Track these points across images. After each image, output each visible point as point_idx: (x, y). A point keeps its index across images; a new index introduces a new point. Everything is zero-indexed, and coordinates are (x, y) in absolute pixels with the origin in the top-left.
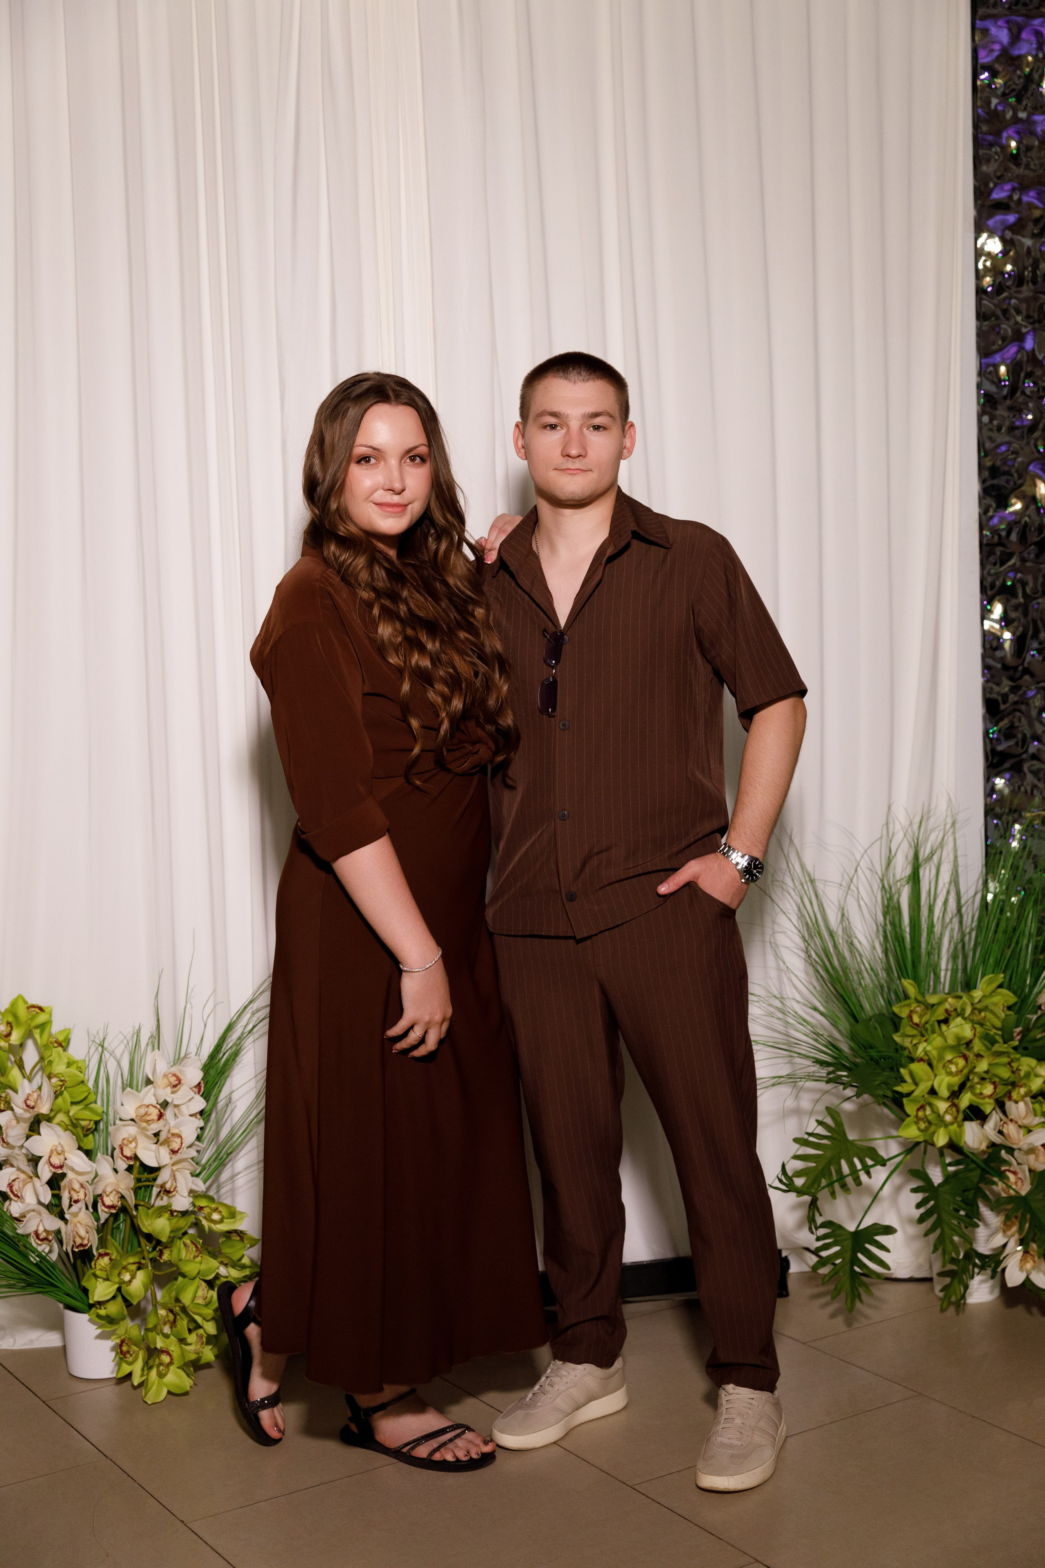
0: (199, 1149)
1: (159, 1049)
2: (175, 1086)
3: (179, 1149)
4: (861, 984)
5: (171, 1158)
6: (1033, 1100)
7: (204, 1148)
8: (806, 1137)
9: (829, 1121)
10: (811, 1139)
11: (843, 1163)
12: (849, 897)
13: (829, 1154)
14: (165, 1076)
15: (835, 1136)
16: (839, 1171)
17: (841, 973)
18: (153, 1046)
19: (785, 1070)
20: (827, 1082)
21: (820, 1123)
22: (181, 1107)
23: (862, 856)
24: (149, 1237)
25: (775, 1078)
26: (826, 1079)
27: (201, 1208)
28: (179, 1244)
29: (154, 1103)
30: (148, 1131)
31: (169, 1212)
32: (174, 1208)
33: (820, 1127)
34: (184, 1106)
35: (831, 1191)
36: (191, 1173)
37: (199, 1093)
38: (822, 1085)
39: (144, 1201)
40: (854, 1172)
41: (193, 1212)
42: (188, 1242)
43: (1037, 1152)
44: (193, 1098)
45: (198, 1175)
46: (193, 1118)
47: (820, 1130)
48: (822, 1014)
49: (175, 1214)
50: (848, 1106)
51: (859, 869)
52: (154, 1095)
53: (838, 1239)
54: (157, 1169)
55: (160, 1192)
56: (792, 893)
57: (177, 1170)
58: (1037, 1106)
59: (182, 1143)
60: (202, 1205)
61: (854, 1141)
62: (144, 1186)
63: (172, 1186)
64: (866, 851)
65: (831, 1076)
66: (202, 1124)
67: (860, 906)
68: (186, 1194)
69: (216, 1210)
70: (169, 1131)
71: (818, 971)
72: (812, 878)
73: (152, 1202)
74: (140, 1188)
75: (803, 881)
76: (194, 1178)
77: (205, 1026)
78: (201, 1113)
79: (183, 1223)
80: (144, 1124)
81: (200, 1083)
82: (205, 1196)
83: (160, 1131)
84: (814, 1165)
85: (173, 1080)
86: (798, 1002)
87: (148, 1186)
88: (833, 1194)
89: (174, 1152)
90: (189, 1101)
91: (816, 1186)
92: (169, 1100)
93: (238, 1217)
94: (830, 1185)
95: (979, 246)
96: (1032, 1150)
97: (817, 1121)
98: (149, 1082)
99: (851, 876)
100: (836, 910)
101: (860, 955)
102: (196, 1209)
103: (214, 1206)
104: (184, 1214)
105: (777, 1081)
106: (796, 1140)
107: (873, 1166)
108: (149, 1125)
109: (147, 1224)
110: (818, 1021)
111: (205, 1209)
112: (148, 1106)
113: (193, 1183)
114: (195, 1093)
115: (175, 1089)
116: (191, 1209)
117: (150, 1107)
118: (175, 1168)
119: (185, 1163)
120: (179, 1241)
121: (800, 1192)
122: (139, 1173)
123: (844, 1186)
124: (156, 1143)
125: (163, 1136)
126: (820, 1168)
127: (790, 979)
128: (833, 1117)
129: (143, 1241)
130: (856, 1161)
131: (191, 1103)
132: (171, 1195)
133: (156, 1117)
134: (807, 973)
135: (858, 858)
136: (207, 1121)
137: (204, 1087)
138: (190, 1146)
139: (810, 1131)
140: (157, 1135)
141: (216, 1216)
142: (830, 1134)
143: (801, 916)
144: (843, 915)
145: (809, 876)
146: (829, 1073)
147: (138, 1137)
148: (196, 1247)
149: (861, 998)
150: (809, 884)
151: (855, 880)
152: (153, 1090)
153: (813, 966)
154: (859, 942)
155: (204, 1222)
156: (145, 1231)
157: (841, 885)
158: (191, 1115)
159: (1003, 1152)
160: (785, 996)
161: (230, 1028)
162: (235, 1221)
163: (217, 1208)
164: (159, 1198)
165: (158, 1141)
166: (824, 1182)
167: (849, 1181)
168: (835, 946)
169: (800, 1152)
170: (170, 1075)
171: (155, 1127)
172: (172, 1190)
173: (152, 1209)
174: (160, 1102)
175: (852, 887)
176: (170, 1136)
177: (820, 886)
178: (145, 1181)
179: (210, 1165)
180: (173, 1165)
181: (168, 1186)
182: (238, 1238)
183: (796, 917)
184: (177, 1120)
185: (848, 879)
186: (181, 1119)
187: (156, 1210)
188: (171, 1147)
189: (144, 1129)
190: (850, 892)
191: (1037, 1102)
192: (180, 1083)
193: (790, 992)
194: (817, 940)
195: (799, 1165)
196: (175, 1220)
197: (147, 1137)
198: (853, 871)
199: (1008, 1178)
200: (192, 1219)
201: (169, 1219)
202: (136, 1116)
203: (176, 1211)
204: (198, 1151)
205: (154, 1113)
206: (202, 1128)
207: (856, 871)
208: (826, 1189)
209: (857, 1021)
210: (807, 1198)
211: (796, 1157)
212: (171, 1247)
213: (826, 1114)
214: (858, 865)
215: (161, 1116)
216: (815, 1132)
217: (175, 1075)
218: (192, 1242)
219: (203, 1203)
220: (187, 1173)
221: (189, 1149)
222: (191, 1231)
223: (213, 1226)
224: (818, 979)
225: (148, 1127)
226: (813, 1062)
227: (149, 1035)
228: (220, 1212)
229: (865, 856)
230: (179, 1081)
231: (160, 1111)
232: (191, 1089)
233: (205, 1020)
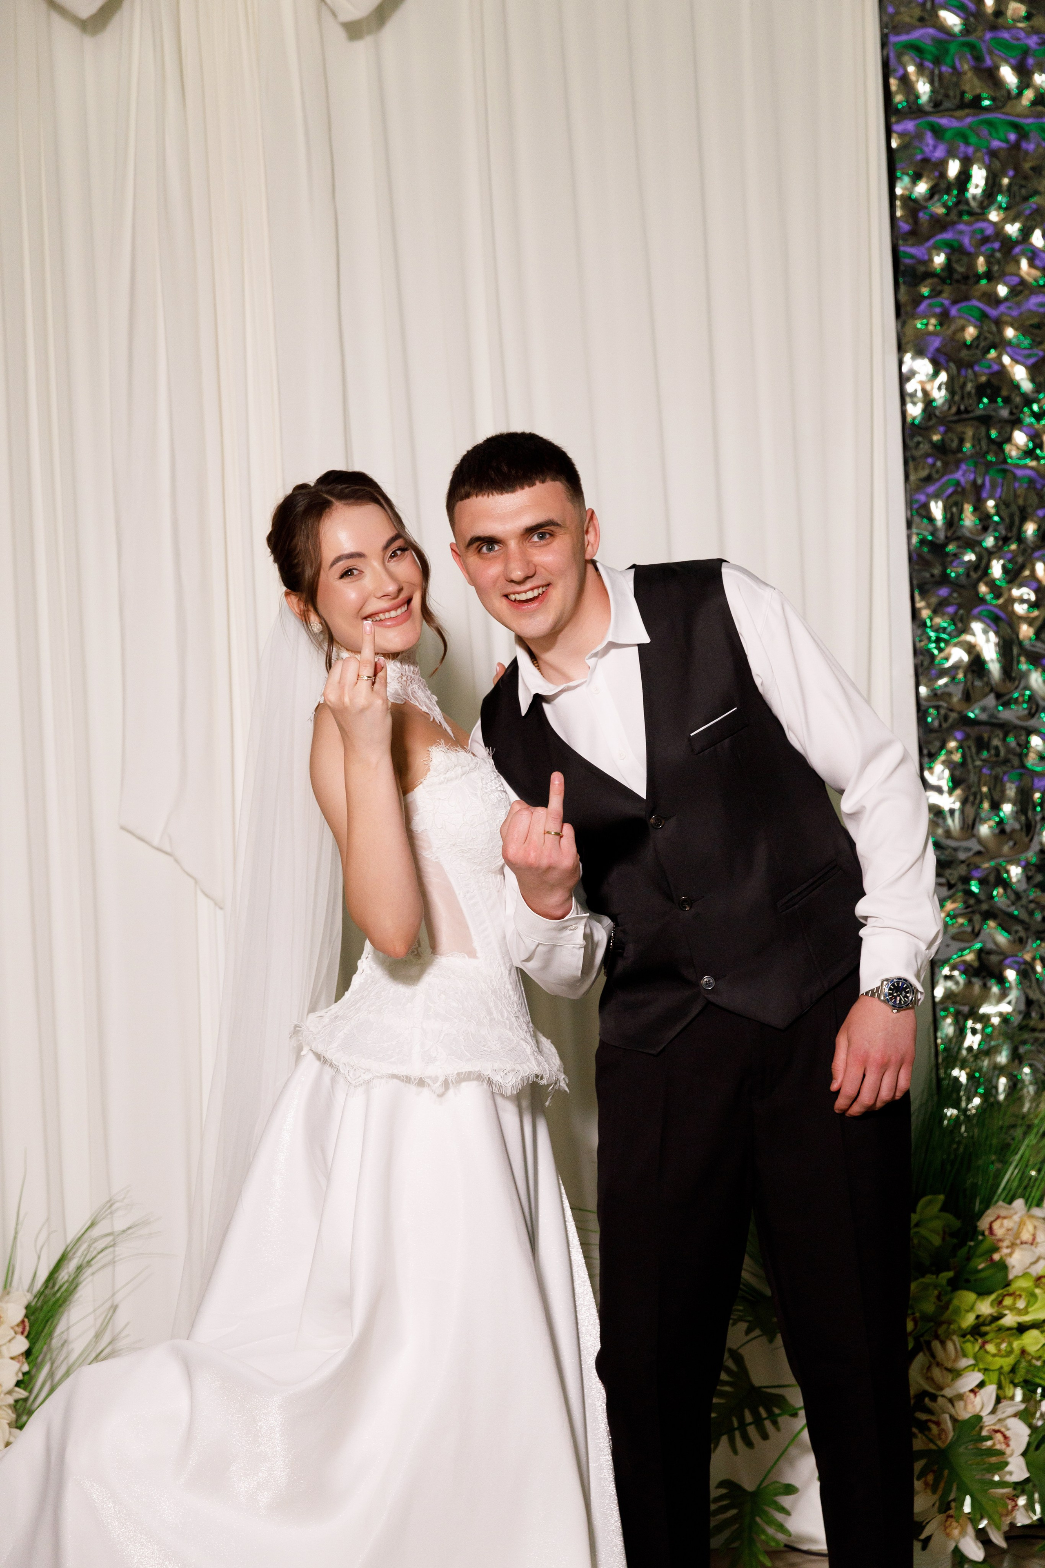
6: (963, 1339)
9: (732, 1364)
11: (747, 1412)
13: (730, 1403)
15: (736, 1381)
16: (742, 1419)
22: (1, 1348)
34: (4, 1347)
35: (732, 1446)
37: (22, 1333)
40: (758, 1420)
43: (965, 1398)
44: (13, 1338)
46: (15, 1361)
53: (734, 1500)
58: (968, 1347)
61: (760, 1387)
66: (26, 1368)
77: (39, 1258)
78: (25, 1355)
81: (23, 1322)
88: (734, 1449)
90: (10, 1341)
95: (905, 369)
96: (960, 1397)
107: (779, 1415)
114: (16, 1333)
126: (721, 1419)
128: (735, 1360)
130: (763, 1411)
131: (12, 1343)
137: (30, 1327)
138: (10, 1392)
142: (732, 1380)
158: (12, 1358)
159: (927, 1400)
161: (63, 1260)
167: (752, 1430)
191: (968, 1341)
199: (929, 1429)
206: (24, 1374)
232: (12, 1328)
233: (38, 1251)
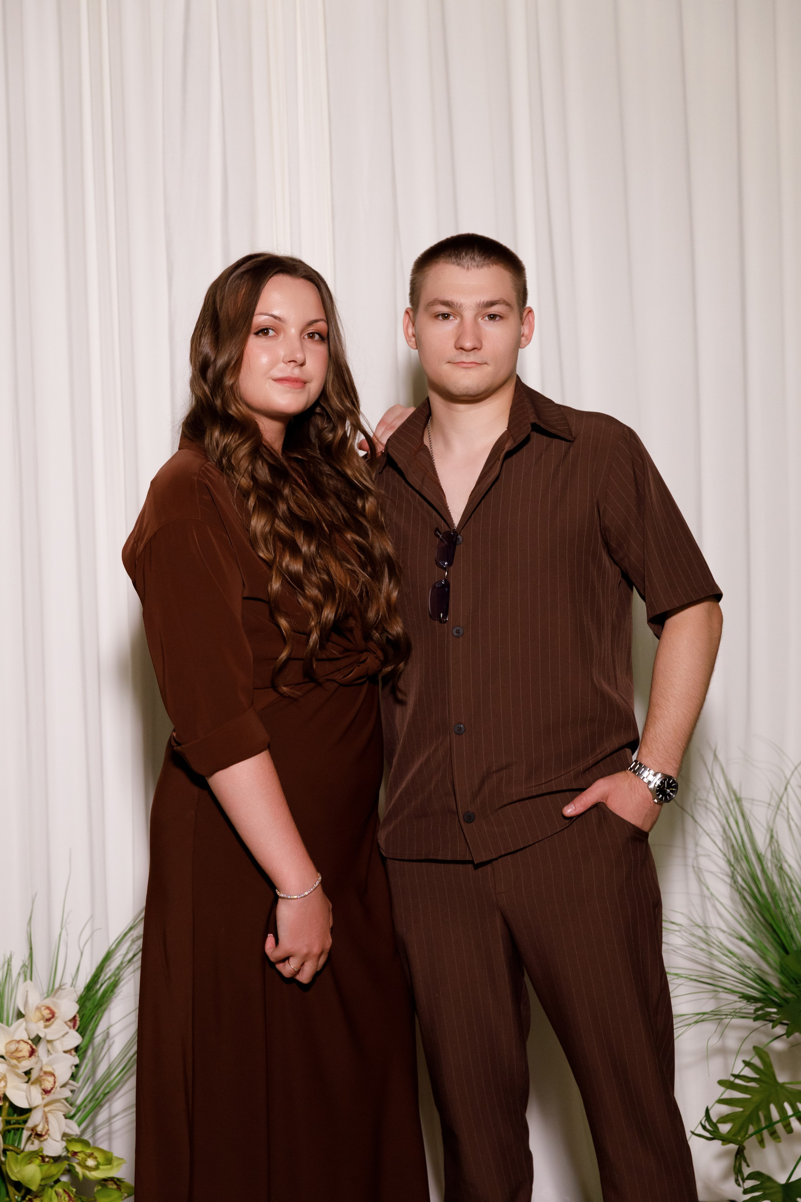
0: (74, 1088)
1: (31, 979)
2: (48, 1020)
3: (52, 1089)
4: (791, 912)
5: (43, 1099)
7: (79, 1088)
8: (732, 1079)
9: (756, 1061)
10: (738, 1081)
11: (773, 1109)
12: (778, 817)
13: (757, 1098)
14: (38, 1008)
15: (764, 1078)
16: (768, 1117)
17: (770, 900)
18: (25, 976)
19: (709, 1006)
20: (755, 1019)
21: (747, 1064)
22: (55, 1043)
23: (793, 773)
24: (18, 1185)
25: (698, 1014)
26: (753, 1016)
27: (75, 1154)
28: (51, 1192)
29: (25, 1038)
30: (18, 1068)
31: (40, 1158)
32: (45, 1153)
33: (747, 1069)
34: (58, 1042)
35: (760, 1138)
36: (64, 1115)
37: (74, 1028)
38: (749, 1022)
39: (13, 1145)
40: (784, 1118)
41: (66, 1158)
42: (60, 1191)
44: (67, 1033)
45: (72, 1118)
46: (67, 1055)
47: (748, 1072)
48: (749, 944)
49: (47, 1160)
50: (778, 1045)
51: (789, 787)
52: (26, 1030)
53: (767, 1192)
54: (28, 1111)
55: (31, 1136)
56: (717, 813)
57: (49, 1111)
59: (55, 1082)
60: (76, 1150)
61: (784, 1083)
62: (13, 1129)
63: (43, 1129)
64: (796, 768)
65: (760, 1013)
66: (77, 1061)
67: (790, 827)
68: (59, 1137)
69: (91, 1155)
70: (41, 1069)
71: (745, 898)
72: (738, 796)
73: (22, 1146)
74: (9, 1131)
75: (729, 799)
76: (68, 1121)
77: (82, 954)
78: (77, 1049)
79: (55, 1170)
80: (14, 1062)
81: (75, 1017)
82: (79, 1140)
83: (31, 1069)
84: (741, 1109)
85: (46, 1013)
86: (724, 931)
87: (18, 1129)
88: (762, 1142)
89: (46, 1092)
90: (63, 1036)
91: (743, 1133)
92: (42, 1035)
93: (115, 1163)
94: (759, 1132)
97: (744, 1061)
98: (20, 1015)
99: (780, 795)
100: (764, 831)
101: (791, 881)
102: (69, 1155)
103: (88, 1151)
104: (57, 1159)
105: (701, 1018)
106: (721, 1083)
108: (19, 1062)
109: (16, 1171)
110: (744, 951)
111: (79, 1154)
112: (18, 1042)
113: (67, 1126)
114: (70, 1028)
115: (48, 1023)
116: (64, 1154)
117: (22, 1042)
118: (47, 1109)
119: (58, 1104)
120: (50, 1189)
121: (725, 1140)
122: (9, 1115)
123: (773, 1134)
124: (27, 1082)
125: (34, 1075)
126: (748, 1113)
127: (714, 906)
128: (761, 1058)
129: (11, 1190)
130: (787, 1106)
131: (65, 1038)
132: (42, 1139)
133: (27, 1054)
134: (733, 900)
135: (788, 775)
136: (82, 1060)
137: (80, 1021)
138: (64, 1086)
139: (736, 1072)
140: (28, 1073)
141: (91, 1163)
142: (757, 1076)
143: (726, 838)
144: (772, 837)
145: (735, 794)
146: (757, 1010)
147: (8, 1076)
148: (69, 1196)
149: (792, 927)
150: (735, 803)
151: (784, 799)
152: (24, 1024)
153: (740, 893)
154: (790, 866)
155: (79, 1169)
156: (14, 1178)
157: (769, 804)
158: (65, 1052)
160: (709, 925)
161: (108, 957)
162: (112, 1167)
163: (92, 1154)
164: (30, 1142)
165: (29, 1079)
166: (751, 1129)
167: (779, 1127)
168: (763, 871)
169: (725, 1096)
170: (43, 1008)
171: (26, 1065)
172: (44, 1133)
173: (22, 1155)
174: (32, 1037)
175: (782, 807)
176: (42, 1074)
177: (746, 805)
178: (14, 1124)
179: (85, 1107)
180: (46, 1105)
181: (39, 1129)
182: (115, 1187)
183: (721, 839)
184: (51, 1057)
185: (777, 799)
186: (54, 1055)
187: (26, 1156)
188: (43, 1087)
189: (14, 1067)
190: (779, 812)
192: (53, 1016)
193: (714, 920)
194: (744, 865)
195: (725, 1109)
196: (46, 1167)
197: (18, 1075)
198: (783, 789)
200: (65, 1165)
201: (40, 1166)
202: (6, 1053)
203: (47, 1156)
204: (72, 1091)
205: (25, 1049)
206: (77, 1066)
207: (786, 789)
208: (754, 1136)
209: (787, 952)
210: (733, 1147)
211: (721, 1101)
212: (42, 1196)
213: (753, 1053)
214: (788, 783)
215: (32, 1052)
216: (742, 1074)
217: (48, 1008)
218: (65, 1191)
219: (77, 1148)
220: (60, 1115)
221: (63, 1089)
222: (65, 1179)
223: (87, 1173)
224: (744, 906)
225: (19, 1065)
226: (740, 997)
227: (21, 964)
228: (96, 1158)
229: (796, 773)
230: (53, 1014)
231: (31, 1047)
232: (66, 1023)
233: (81, 948)
